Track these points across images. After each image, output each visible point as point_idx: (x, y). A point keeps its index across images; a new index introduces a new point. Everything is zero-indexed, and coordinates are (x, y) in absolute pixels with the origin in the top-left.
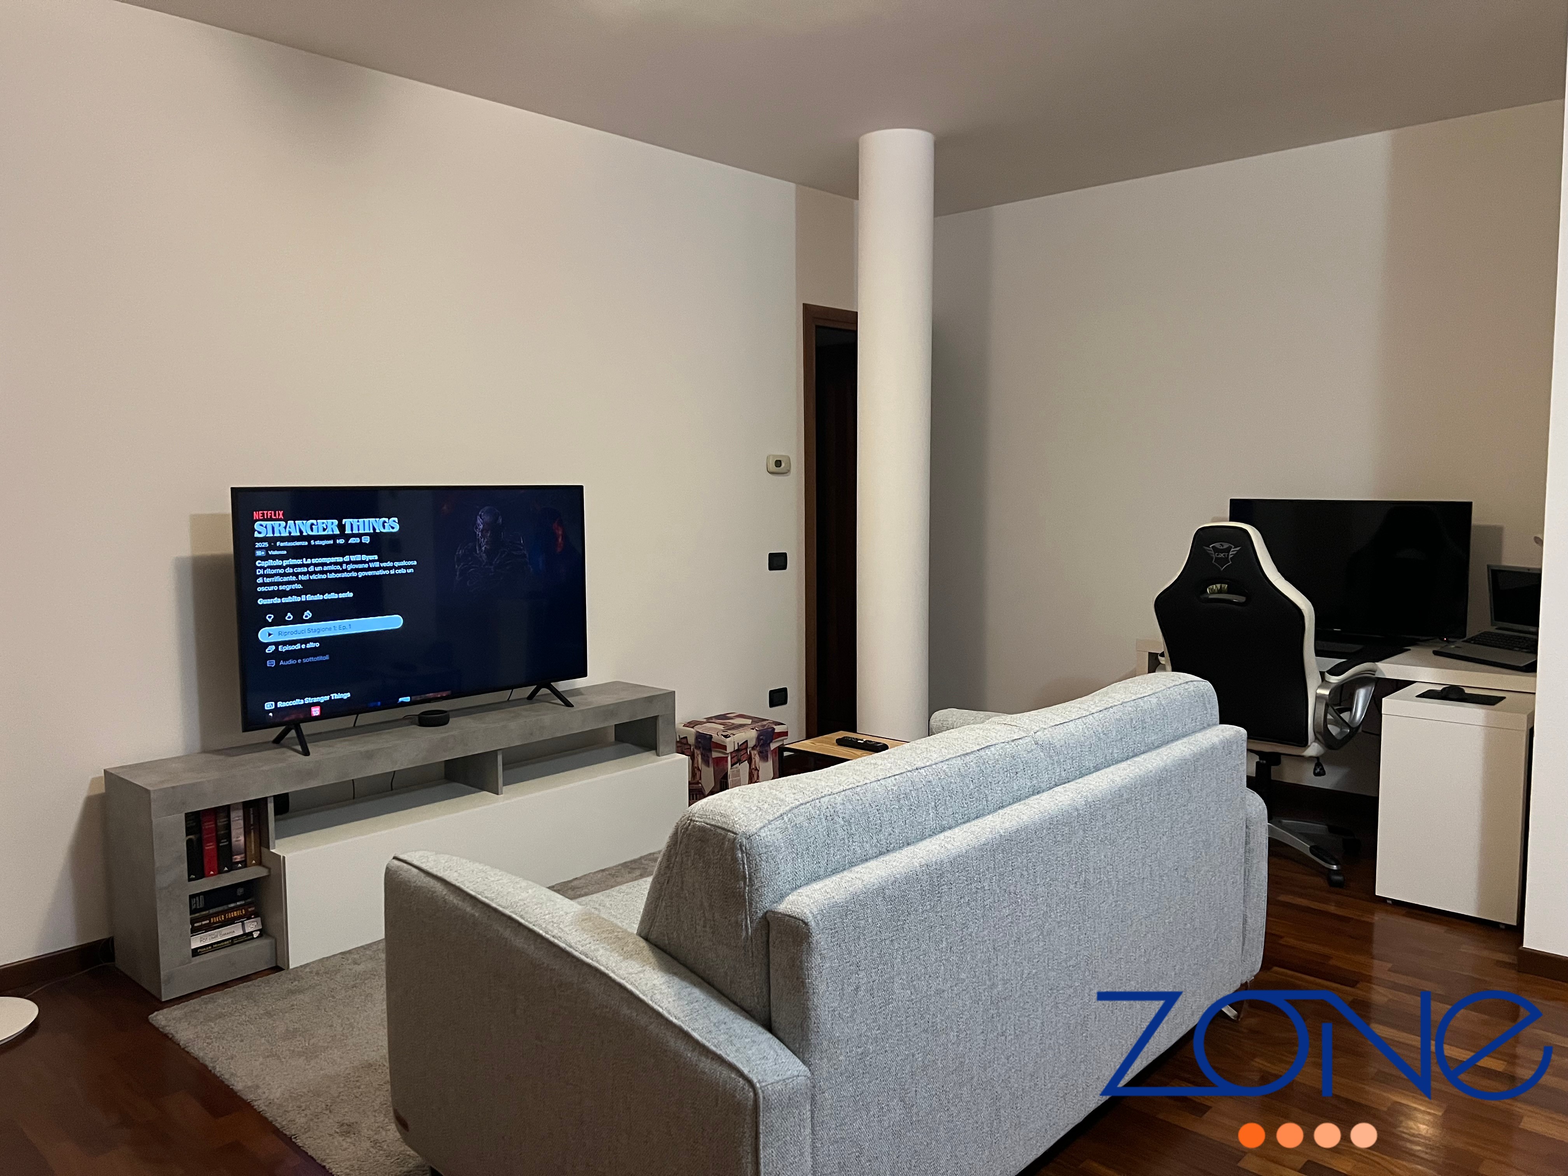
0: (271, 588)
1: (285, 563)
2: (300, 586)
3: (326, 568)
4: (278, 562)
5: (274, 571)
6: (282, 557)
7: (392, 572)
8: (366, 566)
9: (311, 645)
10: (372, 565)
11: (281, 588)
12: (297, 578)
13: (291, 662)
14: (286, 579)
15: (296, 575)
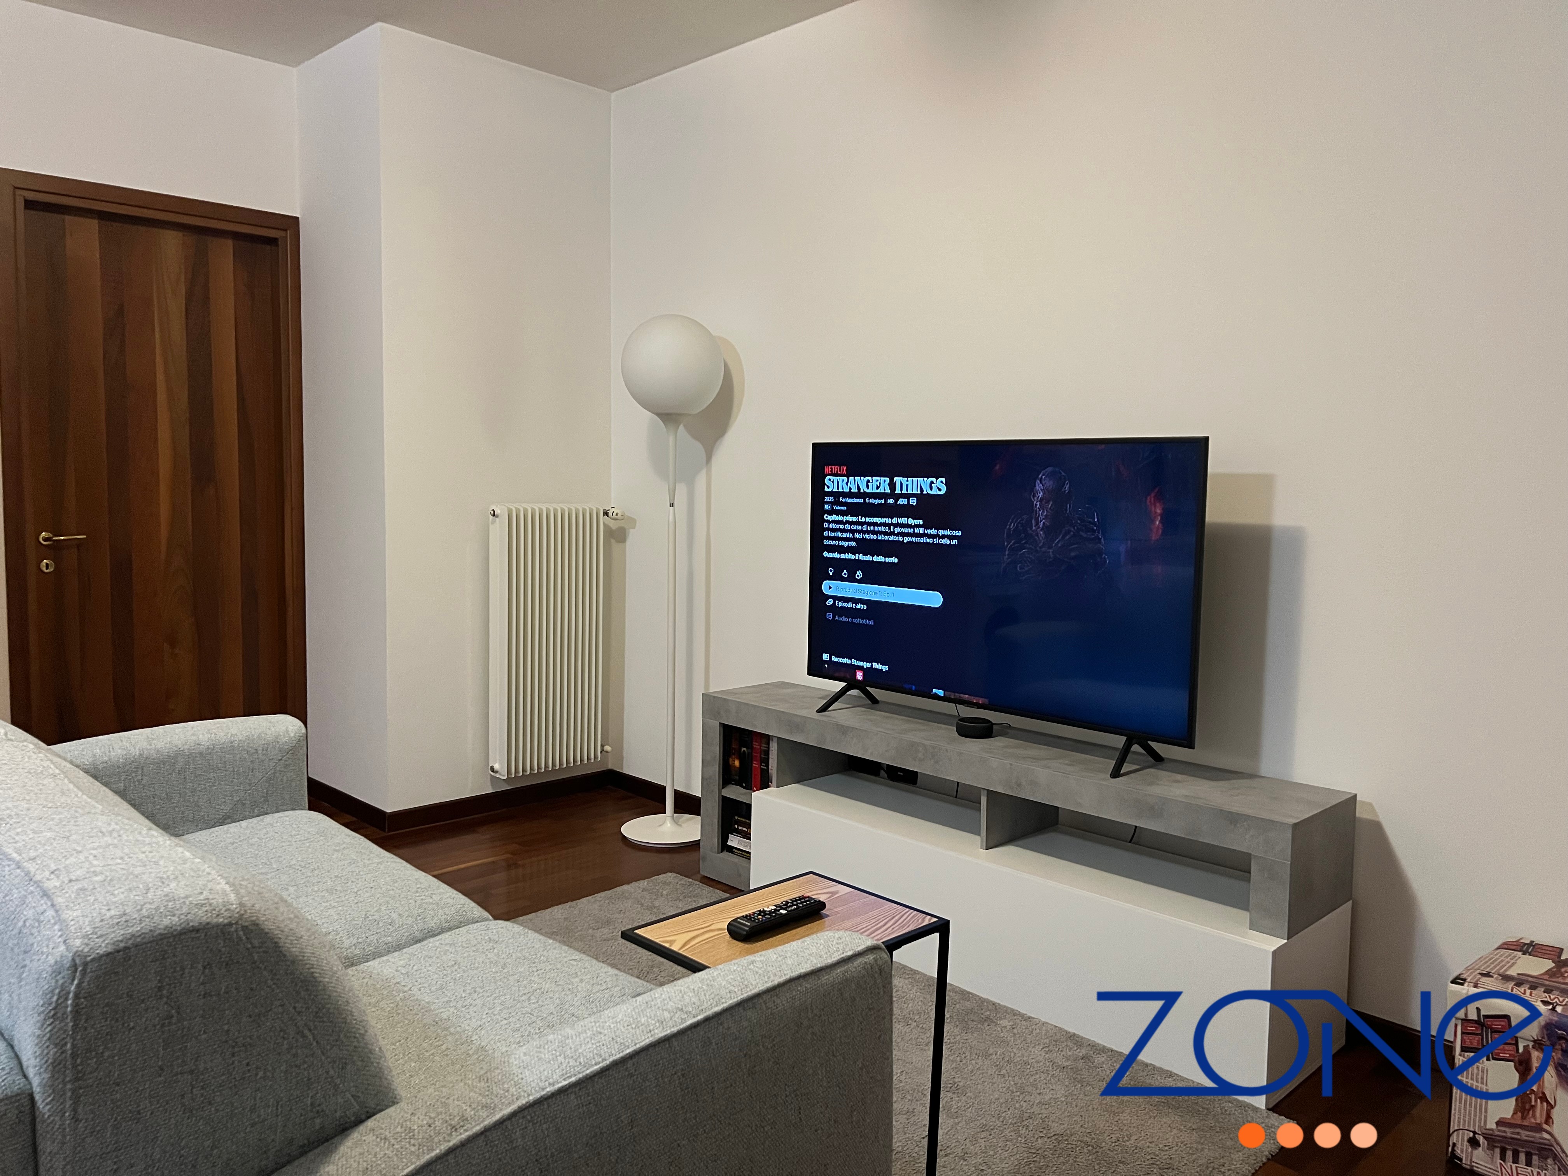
0: (833, 543)
1: (846, 519)
2: (853, 544)
3: (876, 529)
4: (839, 518)
5: (837, 526)
6: (843, 513)
7: (936, 541)
8: (911, 531)
9: (859, 606)
10: (917, 530)
11: (841, 543)
12: (853, 535)
13: (843, 619)
14: (845, 535)
15: (852, 532)
